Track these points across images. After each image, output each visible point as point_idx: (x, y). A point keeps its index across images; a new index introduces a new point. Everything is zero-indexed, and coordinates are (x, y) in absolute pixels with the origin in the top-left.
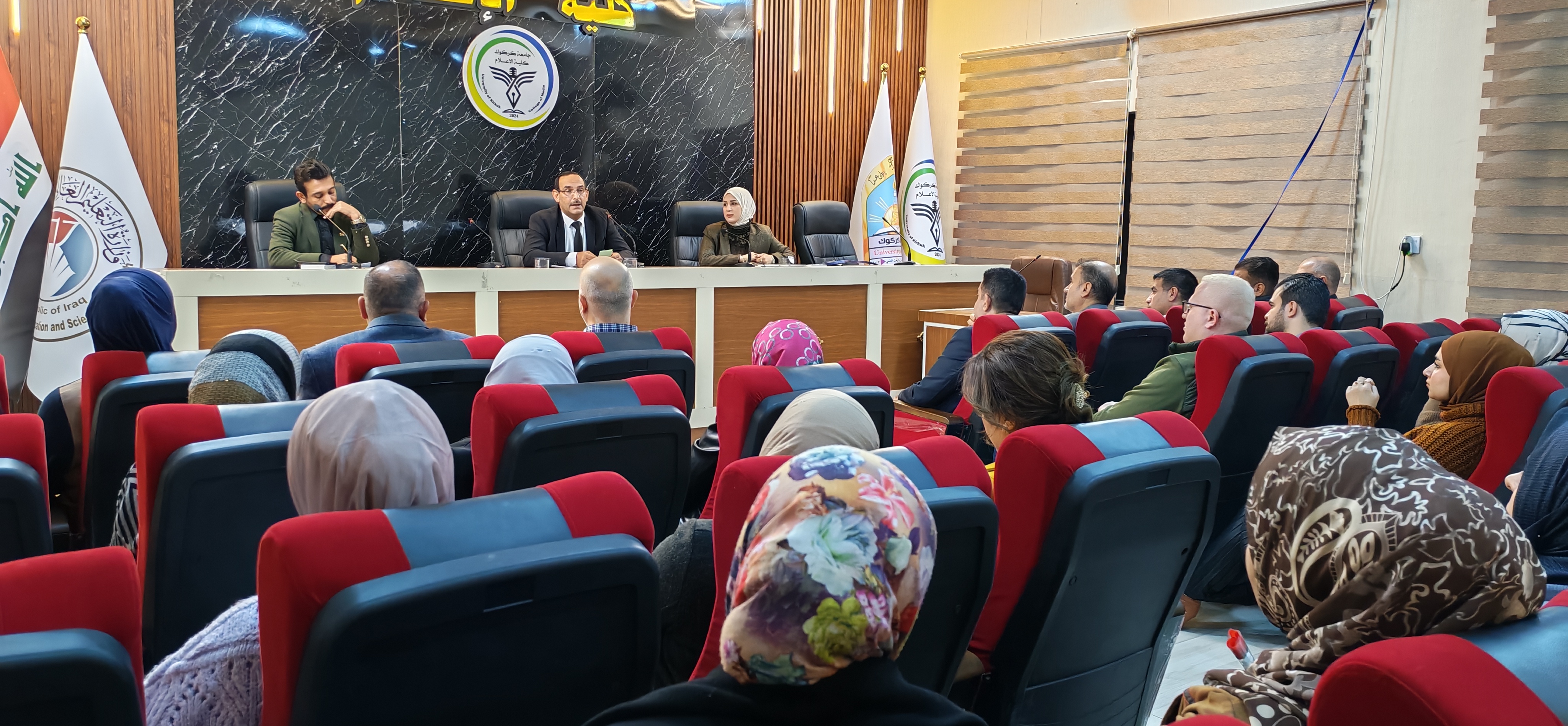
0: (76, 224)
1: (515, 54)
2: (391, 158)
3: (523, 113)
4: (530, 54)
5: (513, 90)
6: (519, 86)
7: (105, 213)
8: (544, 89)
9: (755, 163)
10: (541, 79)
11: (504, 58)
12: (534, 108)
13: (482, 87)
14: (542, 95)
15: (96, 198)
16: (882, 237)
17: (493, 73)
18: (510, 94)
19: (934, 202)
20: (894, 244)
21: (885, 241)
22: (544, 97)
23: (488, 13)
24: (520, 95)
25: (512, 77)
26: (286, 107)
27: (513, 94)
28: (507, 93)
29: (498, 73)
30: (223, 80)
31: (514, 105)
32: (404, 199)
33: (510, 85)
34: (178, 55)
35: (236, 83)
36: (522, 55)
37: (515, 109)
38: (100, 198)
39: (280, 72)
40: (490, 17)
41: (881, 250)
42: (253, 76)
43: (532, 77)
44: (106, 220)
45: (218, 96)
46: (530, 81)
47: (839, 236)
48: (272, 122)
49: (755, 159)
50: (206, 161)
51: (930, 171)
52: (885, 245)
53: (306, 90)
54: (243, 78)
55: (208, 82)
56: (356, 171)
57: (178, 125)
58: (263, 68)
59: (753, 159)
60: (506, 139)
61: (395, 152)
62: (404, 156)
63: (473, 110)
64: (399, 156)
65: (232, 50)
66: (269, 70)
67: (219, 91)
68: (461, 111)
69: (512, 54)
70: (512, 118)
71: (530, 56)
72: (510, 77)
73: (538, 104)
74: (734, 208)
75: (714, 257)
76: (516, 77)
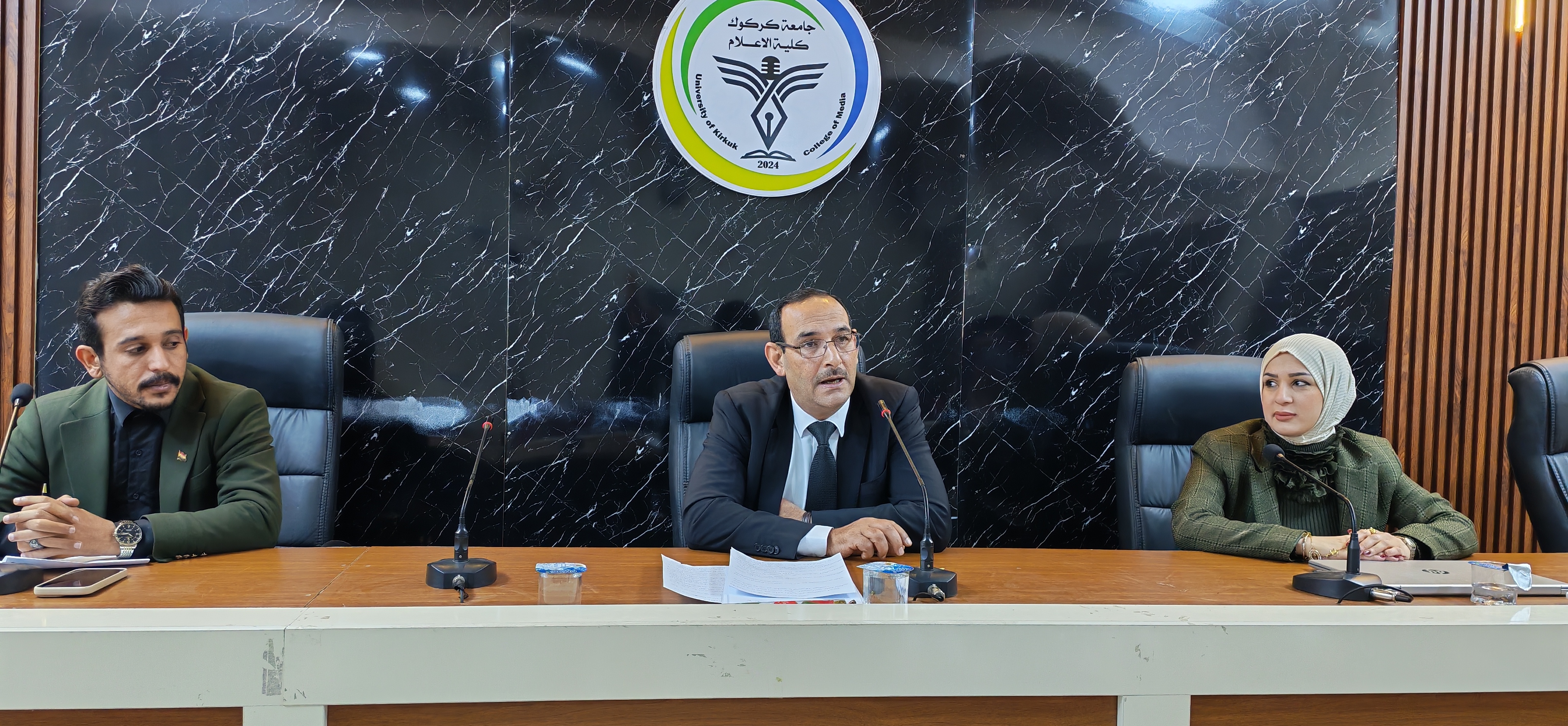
1: (776, 27)
2: (487, 263)
3: (790, 158)
4: (813, 24)
6: (783, 99)
8: (843, 102)
9: (1396, 258)
10: (840, 76)
11: (750, 35)
12: (817, 146)
13: (696, 104)
14: (839, 115)
17: (723, 70)
18: (761, 116)
22: (843, 122)
24: (784, 118)
25: (772, 80)
26: (264, 161)
27: (769, 117)
28: (754, 116)
29: (733, 71)
30: (134, 109)
31: (768, 140)
32: (511, 352)
33: (761, 96)
35: (162, 112)
36: (793, 28)
37: (772, 149)
39: (254, 86)
42: (197, 98)
43: (818, 76)
45: (122, 142)
46: (813, 86)
48: (235, 191)
53: (307, 124)
54: (176, 103)
55: (105, 112)
56: (410, 294)
57: (40, 203)
58: (220, 79)
59: (1390, 248)
60: (749, 217)
61: (495, 251)
62: (515, 259)
63: (674, 157)
64: (504, 261)
65: (156, 47)
66: (232, 83)
67: (126, 132)
68: (644, 161)
69: (770, 26)
70: (764, 170)
71: (812, 28)
72: (764, 78)
73: (827, 138)
74: (1300, 395)
75: (1218, 522)
76: (777, 78)
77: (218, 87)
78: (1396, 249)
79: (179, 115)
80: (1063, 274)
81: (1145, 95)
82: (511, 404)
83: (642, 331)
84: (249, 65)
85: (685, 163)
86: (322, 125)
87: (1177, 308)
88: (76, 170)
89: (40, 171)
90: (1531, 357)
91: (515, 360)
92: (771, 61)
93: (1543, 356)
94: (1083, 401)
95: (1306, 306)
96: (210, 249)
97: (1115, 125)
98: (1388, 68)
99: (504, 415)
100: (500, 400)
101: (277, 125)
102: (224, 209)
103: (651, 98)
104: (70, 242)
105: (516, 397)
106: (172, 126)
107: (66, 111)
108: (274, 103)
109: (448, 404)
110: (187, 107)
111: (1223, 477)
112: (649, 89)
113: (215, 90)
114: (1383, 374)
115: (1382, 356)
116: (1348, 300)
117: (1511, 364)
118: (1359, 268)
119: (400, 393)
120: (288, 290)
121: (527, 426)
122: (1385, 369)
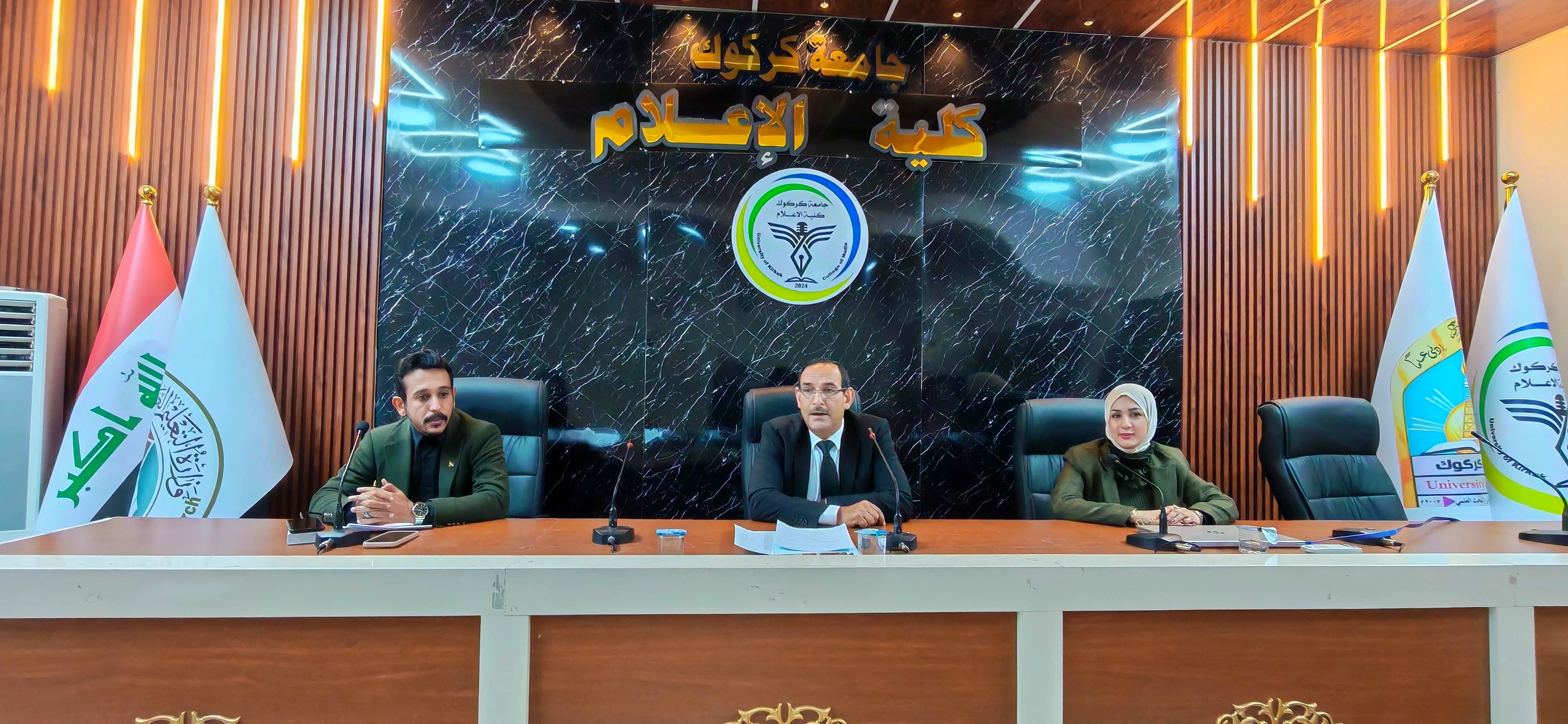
0: (152, 443)
1: (806, 205)
2: (633, 347)
3: (814, 282)
4: (827, 203)
5: (801, 251)
6: (809, 247)
7: (182, 428)
8: (845, 248)
10: (844, 233)
11: (790, 210)
12: (830, 274)
13: (757, 250)
14: (844, 255)
15: (176, 408)
16: (1445, 458)
17: (773, 230)
18: (797, 257)
19: (1559, 397)
21: (1451, 465)
22: (846, 260)
23: (768, 154)
24: (810, 258)
25: (801, 235)
26: (506, 289)
27: (801, 257)
28: (792, 257)
29: (780, 231)
30: (433, 261)
31: (801, 271)
32: (647, 400)
33: (797, 246)
34: (383, 235)
35: (450, 262)
36: (815, 205)
37: (803, 277)
38: (180, 408)
39: (502, 246)
40: (771, 159)
41: (1440, 480)
42: (468, 254)
43: (830, 233)
44: (180, 438)
45: (426, 280)
46: (827, 239)
47: (1357, 458)
48: (489, 307)
51: (1548, 342)
52: (1452, 471)
53: (531, 267)
54: (457, 257)
55: (417, 263)
56: (588, 365)
57: (379, 315)
58: (482, 243)
59: (1181, 332)
60: (790, 317)
61: (639, 339)
62: (649, 345)
63: (745, 283)
64: (644, 345)
65: (447, 225)
66: (489, 245)
67: (428, 274)
68: (726, 285)
69: (801, 204)
70: (799, 289)
71: (826, 205)
72: (798, 234)
73: (836, 270)
74: (1136, 422)
75: (1081, 502)
76: (806, 235)
77: (481, 247)
78: (1185, 333)
79: (459, 263)
80: (983, 350)
81: (1028, 241)
82: (647, 432)
83: (725, 387)
84: (499, 234)
85: (751, 285)
86: (539, 267)
87: (1052, 370)
88: (399, 296)
89: (380, 296)
90: (1272, 398)
91: (650, 404)
92: (802, 225)
93: (1280, 397)
94: (996, 427)
95: (1131, 368)
96: (474, 340)
97: (1011, 260)
98: (1175, 224)
99: (642, 438)
100: (640, 429)
101: (514, 268)
102: (483, 317)
103: (731, 249)
104: (395, 338)
105: (650, 427)
106: (454, 270)
107: (395, 262)
108: (513, 256)
109: (611, 432)
110: (463, 259)
111: (1083, 476)
112: (730, 242)
113: (479, 249)
114: (1180, 409)
115: (1179, 398)
116: (1157, 364)
117: (1259, 402)
118: (1162, 344)
119: (581, 425)
120: (517, 364)
121: (657, 445)
122: (1181, 406)
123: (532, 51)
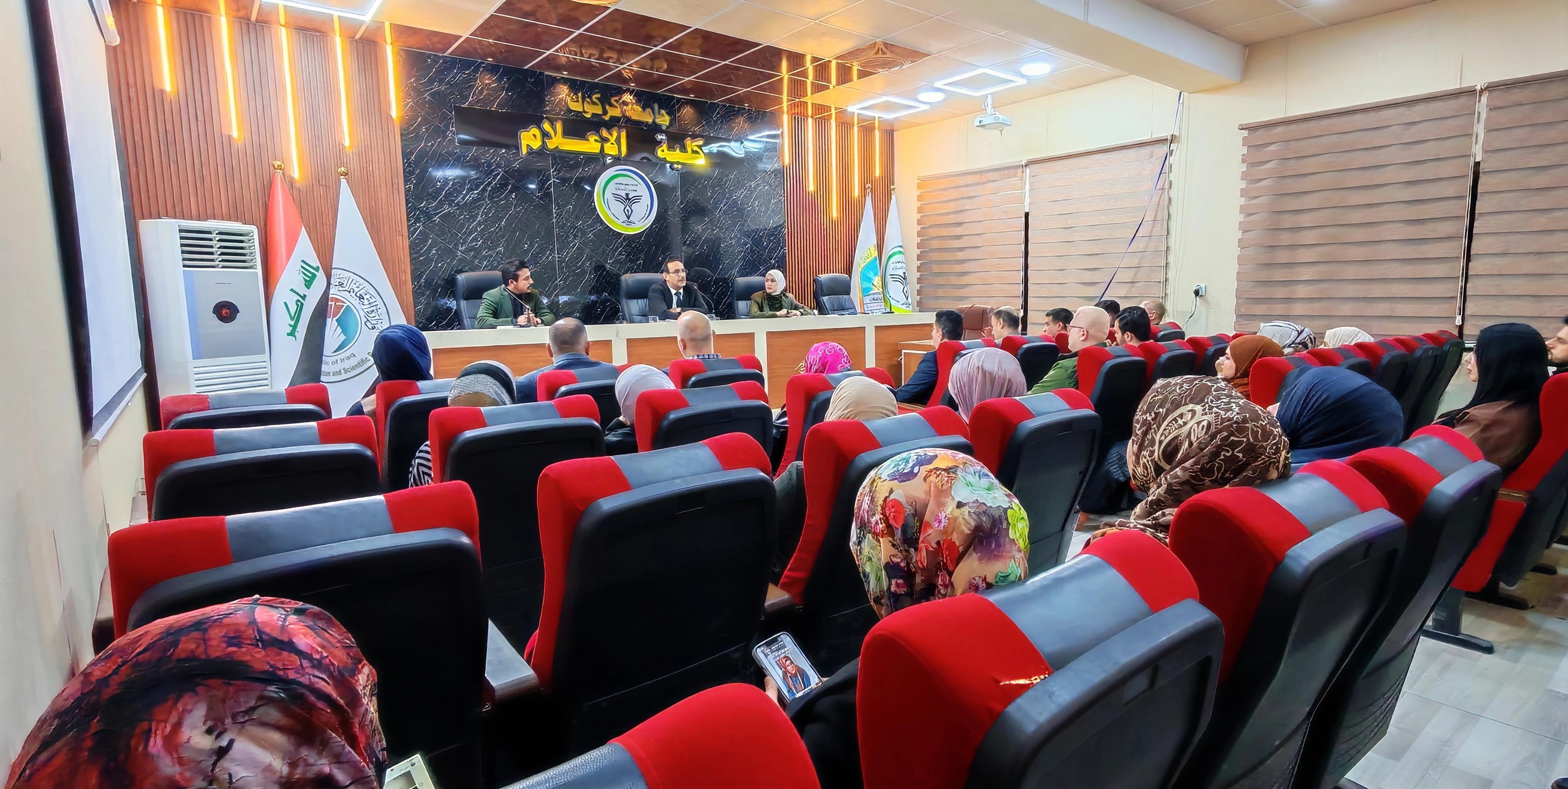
0: (345, 305)
1: (628, 184)
2: (550, 254)
3: (634, 223)
4: (638, 184)
5: (628, 207)
6: (631, 206)
7: (365, 297)
8: (647, 207)
9: (787, 251)
10: (646, 199)
11: (621, 187)
12: (641, 219)
13: (607, 207)
14: (647, 210)
15: (358, 287)
16: (872, 296)
17: (614, 197)
18: (626, 210)
19: (904, 273)
20: (879, 301)
21: (874, 299)
22: (648, 213)
23: (610, 158)
24: (632, 211)
25: (628, 200)
26: (480, 224)
27: (628, 211)
28: (624, 210)
29: (617, 197)
30: (436, 208)
32: (559, 282)
33: (625, 205)
34: (407, 191)
35: (446, 209)
36: (632, 185)
37: (630, 220)
38: (361, 287)
39: (475, 200)
40: (611, 160)
41: (872, 305)
42: (458, 204)
43: (640, 199)
44: (366, 302)
45: (434, 218)
46: (639, 202)
47: (844, 296)
48: (471, 233)
49: (787, 248)
50: (429, 260)
51: (900, 252)
52: (874, 301)
53: (492, 212)
54: (450, 206)
55: (427, 208)
60: (625, 240)
63: (602, 222)
65: (442, 189)
66: (468, 199)
67: (436, 214)
68: (594, 223)
69: (626, 184)
70: (627, 226)
72: (626, 199)
73: (644, 217)
74: (773, 284)
76: (629, 200)
77: (463, 200)
85: (604, 223)
88: (420, 227)
89: (409, 227)
92: (627, 195)
97: (718, 214)
98: (781, 199)
106: (449, 213)
107: (415, 209)
110: (454, 207)
111: (758, 304)
112: (594, 202)
118: (780, 251)
123: (481, 92)
